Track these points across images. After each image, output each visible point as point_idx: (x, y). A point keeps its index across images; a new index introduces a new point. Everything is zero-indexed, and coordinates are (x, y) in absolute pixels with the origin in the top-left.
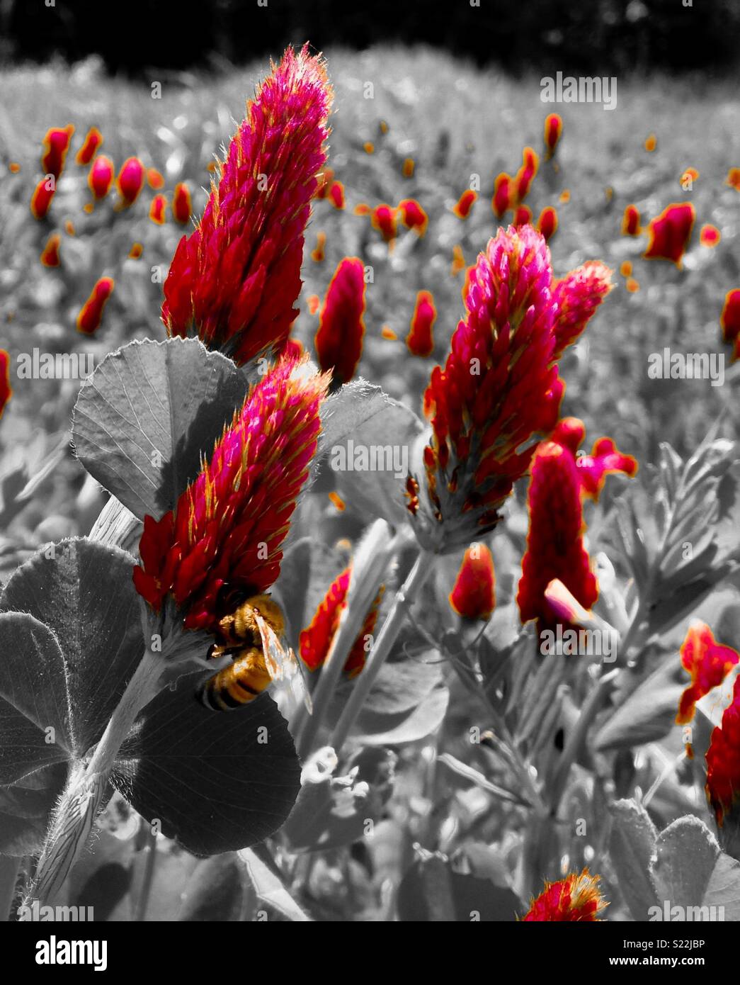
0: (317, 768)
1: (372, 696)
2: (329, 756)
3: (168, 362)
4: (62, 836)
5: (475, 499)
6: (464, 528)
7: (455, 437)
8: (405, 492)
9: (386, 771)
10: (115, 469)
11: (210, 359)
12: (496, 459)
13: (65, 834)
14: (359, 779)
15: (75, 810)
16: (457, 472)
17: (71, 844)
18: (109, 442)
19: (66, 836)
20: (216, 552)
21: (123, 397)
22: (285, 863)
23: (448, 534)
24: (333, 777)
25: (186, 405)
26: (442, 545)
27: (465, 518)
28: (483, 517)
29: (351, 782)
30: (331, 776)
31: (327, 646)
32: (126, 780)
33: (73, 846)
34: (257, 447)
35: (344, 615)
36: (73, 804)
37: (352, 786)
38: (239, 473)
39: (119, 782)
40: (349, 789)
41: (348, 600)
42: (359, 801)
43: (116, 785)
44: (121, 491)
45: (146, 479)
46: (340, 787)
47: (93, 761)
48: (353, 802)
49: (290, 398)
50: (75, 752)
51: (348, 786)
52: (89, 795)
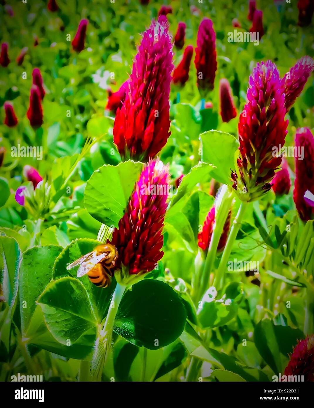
0: (209, 296)
1: (232, 256)
2: (213, 291)
3: (119, 173)
4: (99, 356)
5: (259, 180)
6: (258, 191)
7: (249, 155)
8: (231, 179)
9: (240, 290)
10: (104, 214)
11: (136, 166)
12: (267, 161)
13: (99, 355)
14: (227, 298)
15: (102, 346)
16: (251, 170)
17: (103, 358)
18: (100, 204)
19: (100, 356)
20: (136, 245)
21: (103, 187)
22: (202, 334)
23: (251, 194)
24: (216, 300)
25: (129, 185)
26: (250, 199)
27: (257, 188)
28: (264, 186)
29: (223, 301)
30: (215, 299)
31: (209, 240)
32: (120, 329)
33: (104, 359)
34: (144, 202)
35: (214, 226)
36: (101, 344)
37: (224, 302)
38: (140, 212)
39: (117, 330)
40: (223, 303)
41: (216, 220)
42: (228, 308)
43: (116, 331)
44: (107, 222)
45: (117, 215)
46: (219, 303)
47: (105, 324)
48: (226, 308)
49: (154, 179)
50: (97, 323)
51: (222, 303)
52: (106, 340)
